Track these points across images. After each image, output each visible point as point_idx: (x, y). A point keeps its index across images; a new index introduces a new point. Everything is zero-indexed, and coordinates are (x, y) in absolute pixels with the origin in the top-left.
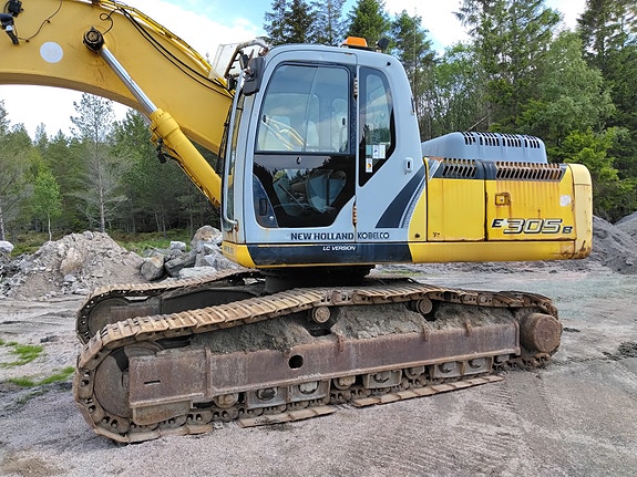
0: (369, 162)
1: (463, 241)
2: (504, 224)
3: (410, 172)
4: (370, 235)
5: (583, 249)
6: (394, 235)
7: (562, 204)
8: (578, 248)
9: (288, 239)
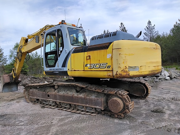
0: (60, 51)
1: (79, 71)
2: (89, 66)
3: (67, 53)
4: (61, 69)
5: (116, 74)
6: (65, 69)
7: (107, 57)
8: (114, 74)
9: (49, 70)
